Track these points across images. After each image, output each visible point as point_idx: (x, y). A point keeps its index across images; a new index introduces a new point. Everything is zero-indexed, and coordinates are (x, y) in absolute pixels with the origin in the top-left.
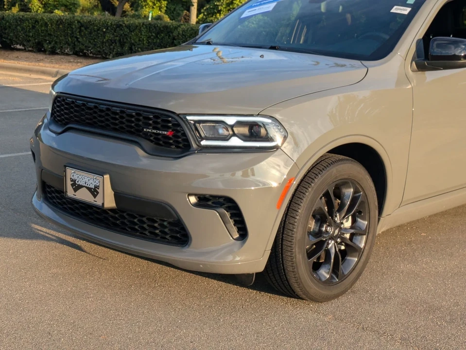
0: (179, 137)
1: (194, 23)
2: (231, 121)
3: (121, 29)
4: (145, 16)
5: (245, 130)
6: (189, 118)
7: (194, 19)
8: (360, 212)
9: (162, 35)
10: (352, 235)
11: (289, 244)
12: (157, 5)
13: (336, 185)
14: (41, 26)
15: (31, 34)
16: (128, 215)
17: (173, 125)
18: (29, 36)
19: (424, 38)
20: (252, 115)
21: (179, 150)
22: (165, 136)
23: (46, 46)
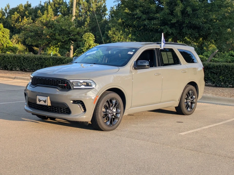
0: (68, 86)
1: (72, 57)
2: (81, 81)
3: (41, 60)
4: (49, 54)
5: (85, 84)
6: (70, 81)
7: (72, 55)
8: (118, 107)
9: (59, 62)
10: (116, 114)
11: (97, 114)
12: (55, 49)
13: (110, 99)
14: (7, 59)
15: (2, 62)
16: (54, 107)
17: (67, 83)
18: (1, 63)
19: (136, 61)
20: (87, 80)
21: (68, 89)
22: (64, 86)
23: (8, 67)
